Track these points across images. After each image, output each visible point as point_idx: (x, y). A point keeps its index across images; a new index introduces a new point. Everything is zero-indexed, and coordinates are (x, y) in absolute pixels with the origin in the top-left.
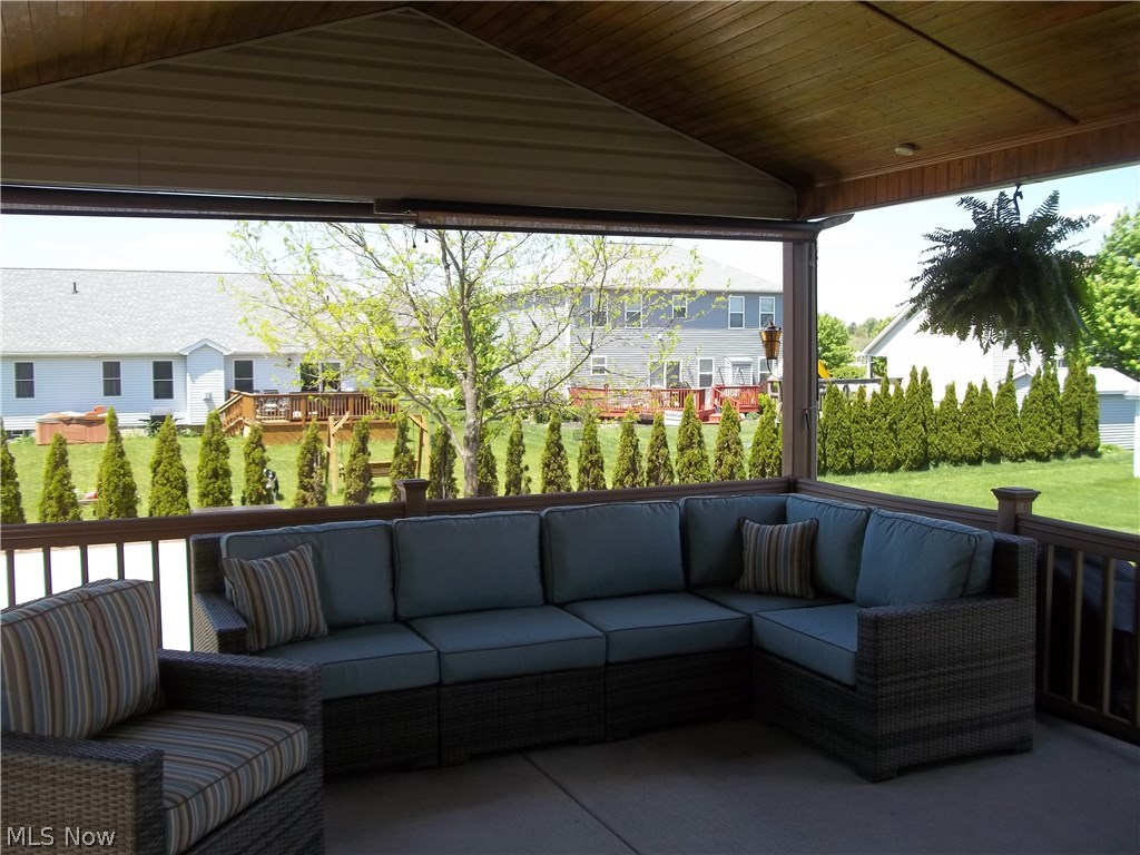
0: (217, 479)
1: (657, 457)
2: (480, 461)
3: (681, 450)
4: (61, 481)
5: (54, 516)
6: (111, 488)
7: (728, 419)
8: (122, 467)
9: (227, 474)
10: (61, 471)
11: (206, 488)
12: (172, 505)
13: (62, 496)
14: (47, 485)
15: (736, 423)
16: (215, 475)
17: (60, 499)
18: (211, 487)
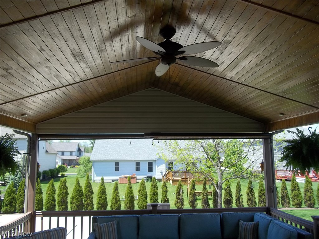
0: (154, 195)
1: (284, 193)
2: (227, 193)
3: (292, 191)
4: (116, 194)
5: (114, 203)
6: (128, 197)
7: (307, 181)
8: (131, 191)
9: (157, 194)
10: (116, 192)
11: (151, 198)
12: (143, 202)
13: (116, 198)
14: (113, 195)
15: (310, 183)
16: (154, 194)
17: (116, 199)
18: (153, 197)
